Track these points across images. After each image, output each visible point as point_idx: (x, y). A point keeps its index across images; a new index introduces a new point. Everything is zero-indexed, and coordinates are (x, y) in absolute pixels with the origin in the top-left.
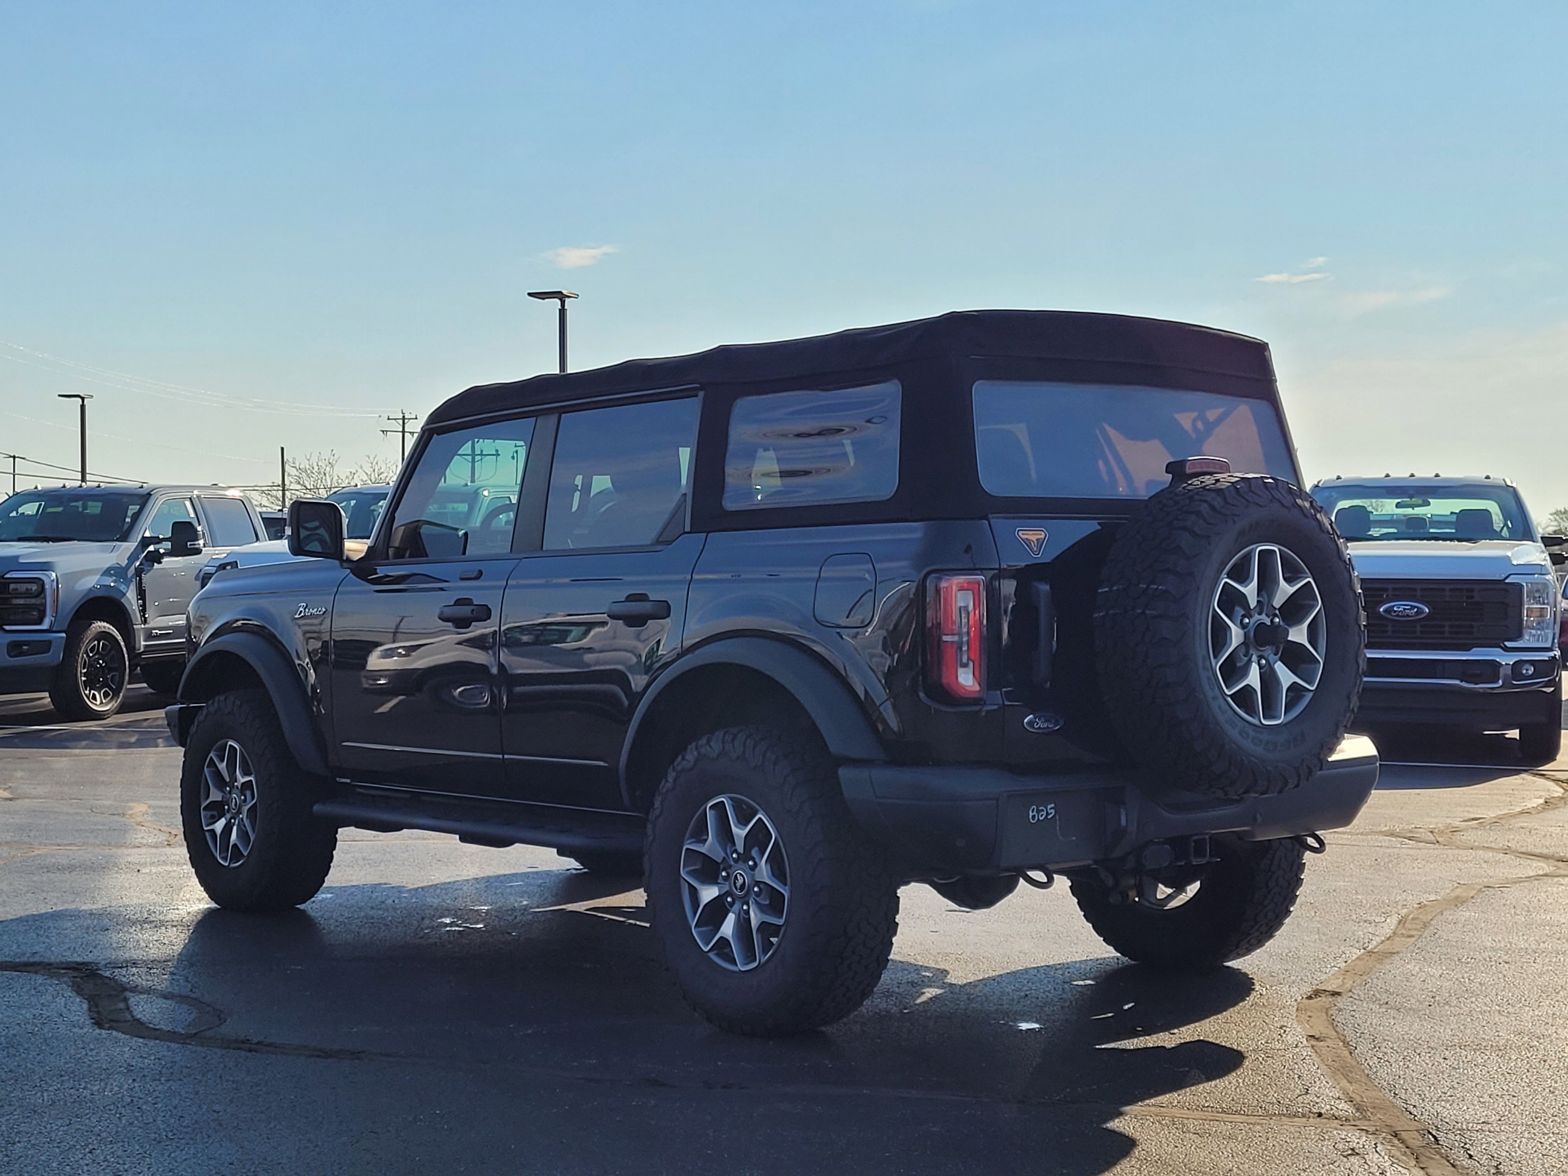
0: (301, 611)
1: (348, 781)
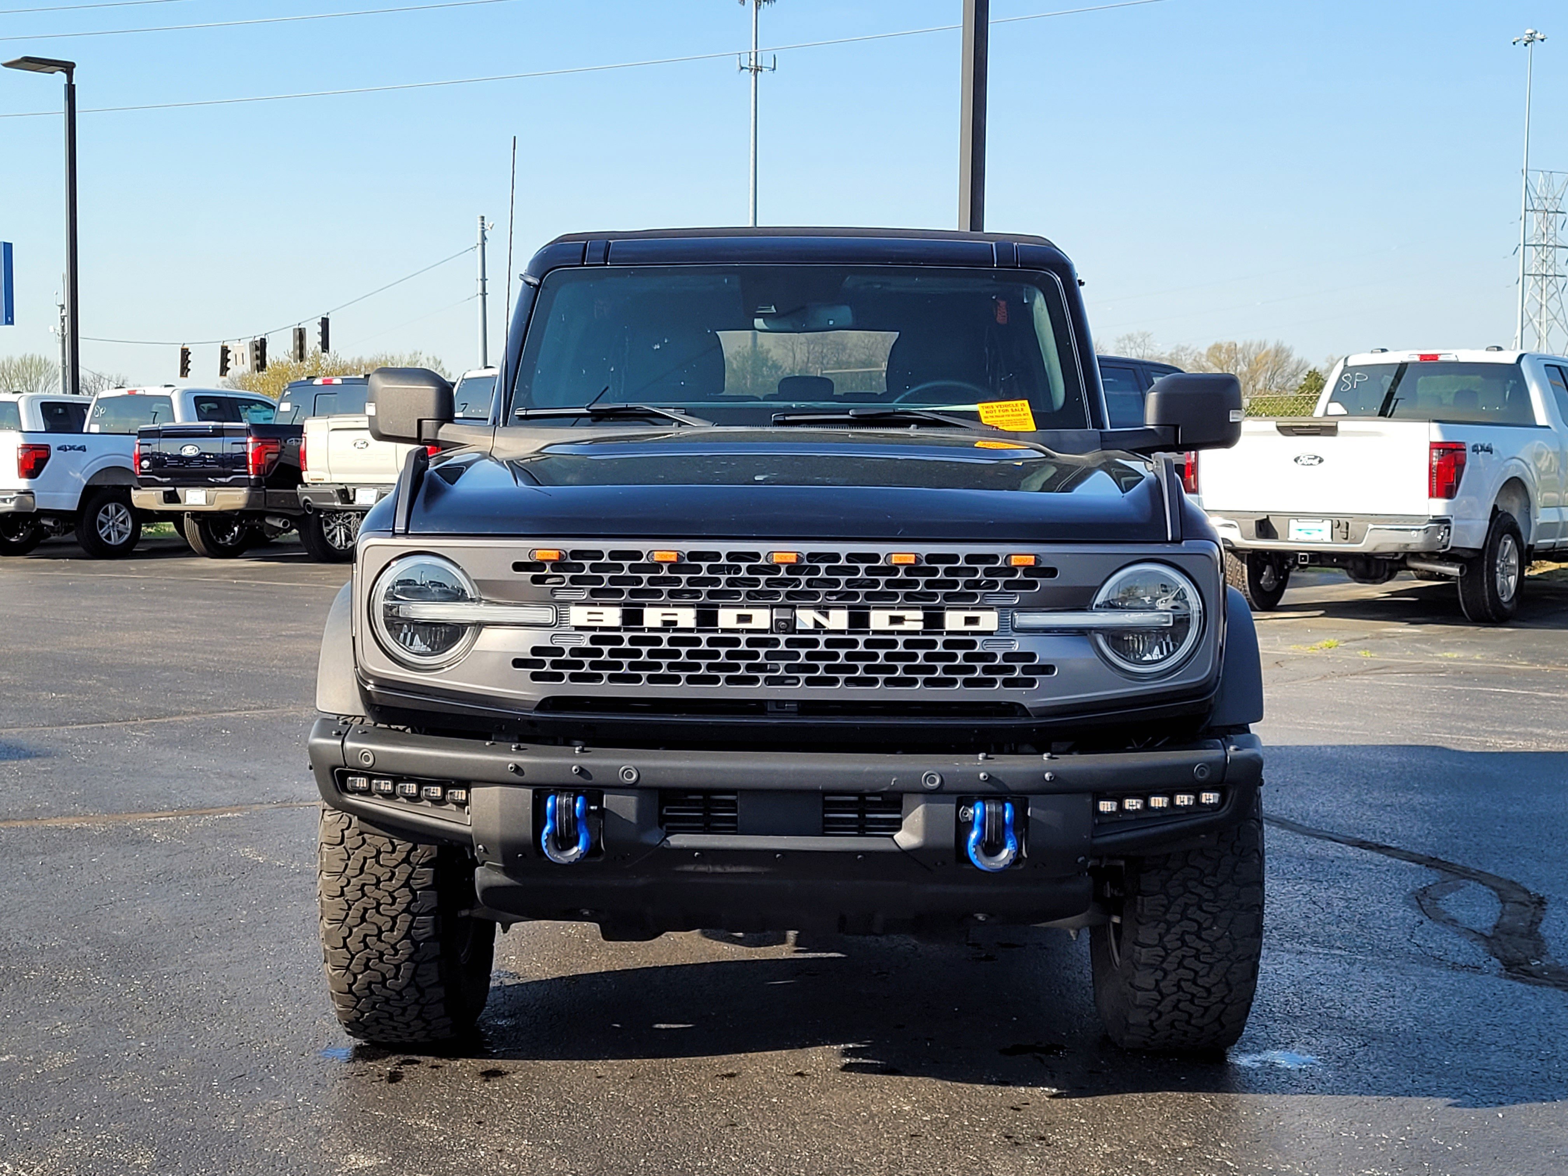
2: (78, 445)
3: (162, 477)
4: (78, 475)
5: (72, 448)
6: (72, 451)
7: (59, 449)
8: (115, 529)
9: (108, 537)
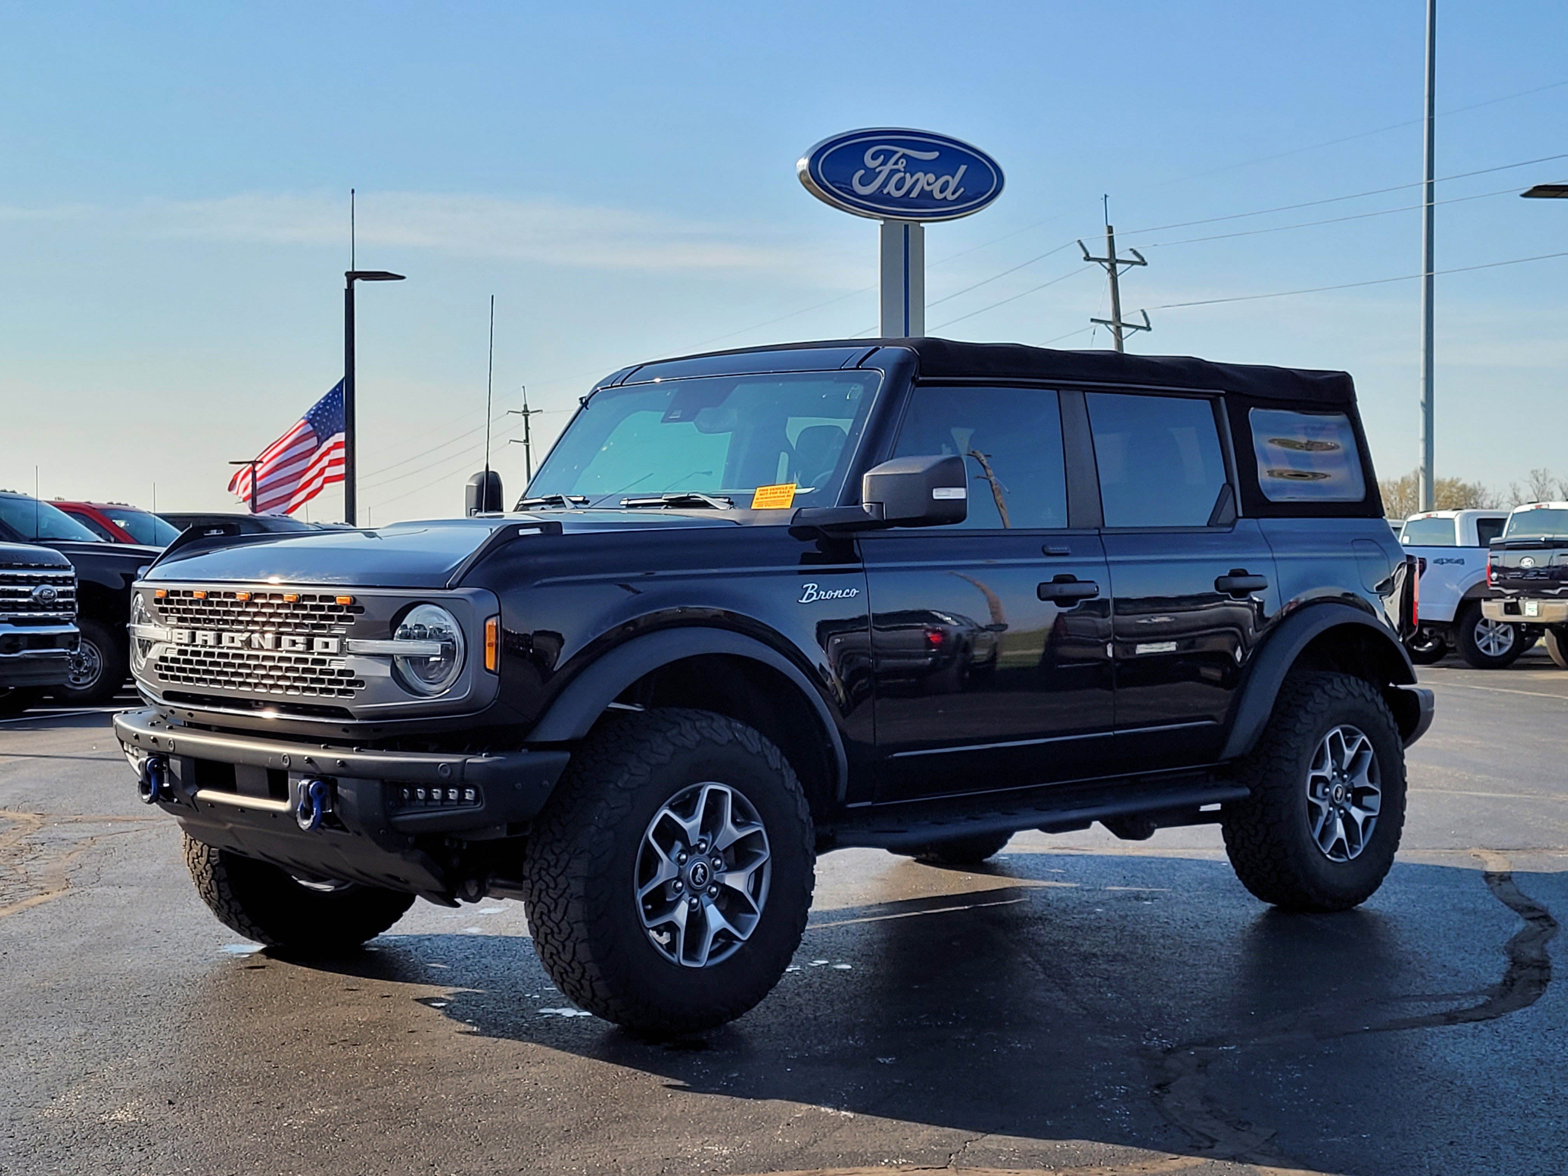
0: (812, 595)
1: (869, 803)
2: (1456, 559)
3: (1507, 588)
4: (1455, 587)
5: (1449, 561)
6: (1450, 564)
7: (1436, 562)
8: (1496, 640)
9: (1487, 648)
